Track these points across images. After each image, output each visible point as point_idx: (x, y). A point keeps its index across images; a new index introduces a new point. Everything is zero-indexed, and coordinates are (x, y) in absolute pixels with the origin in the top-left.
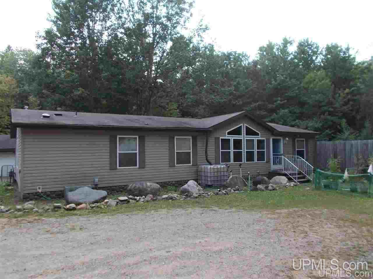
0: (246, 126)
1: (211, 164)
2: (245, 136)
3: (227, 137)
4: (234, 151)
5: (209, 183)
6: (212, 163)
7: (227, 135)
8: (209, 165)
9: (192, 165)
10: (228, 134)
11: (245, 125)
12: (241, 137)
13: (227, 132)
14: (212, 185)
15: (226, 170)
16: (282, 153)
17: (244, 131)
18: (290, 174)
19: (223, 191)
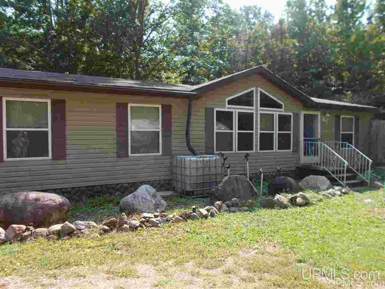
0: (261, 92)
1: (194, 153)
2: (259, 108)
3: (227, 108)
4: (238, 133)
5: (188, 189)
6: (197, 152)
7: (227, 106)
8: (189, 155)
9: (162, 155)
10: (229, 104)
11: (259, 89)
12: (252, 109)
13: (227, 99)
14: (193, 192)
15: (219, 164)
16: (319, 137)
17: (257, 99)
18: (333, 173)
19: (201, 210)
